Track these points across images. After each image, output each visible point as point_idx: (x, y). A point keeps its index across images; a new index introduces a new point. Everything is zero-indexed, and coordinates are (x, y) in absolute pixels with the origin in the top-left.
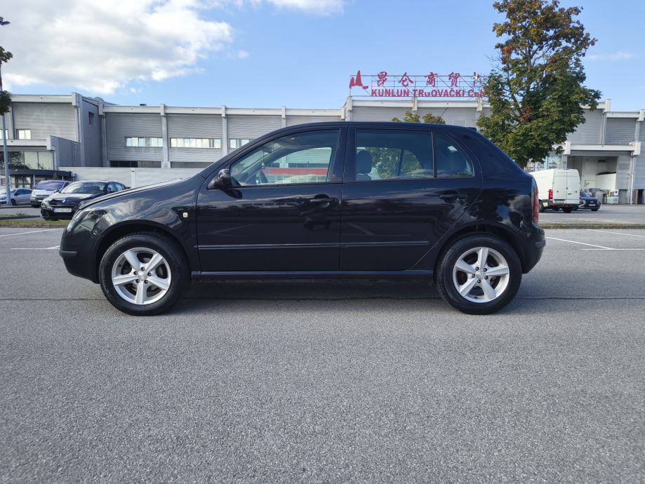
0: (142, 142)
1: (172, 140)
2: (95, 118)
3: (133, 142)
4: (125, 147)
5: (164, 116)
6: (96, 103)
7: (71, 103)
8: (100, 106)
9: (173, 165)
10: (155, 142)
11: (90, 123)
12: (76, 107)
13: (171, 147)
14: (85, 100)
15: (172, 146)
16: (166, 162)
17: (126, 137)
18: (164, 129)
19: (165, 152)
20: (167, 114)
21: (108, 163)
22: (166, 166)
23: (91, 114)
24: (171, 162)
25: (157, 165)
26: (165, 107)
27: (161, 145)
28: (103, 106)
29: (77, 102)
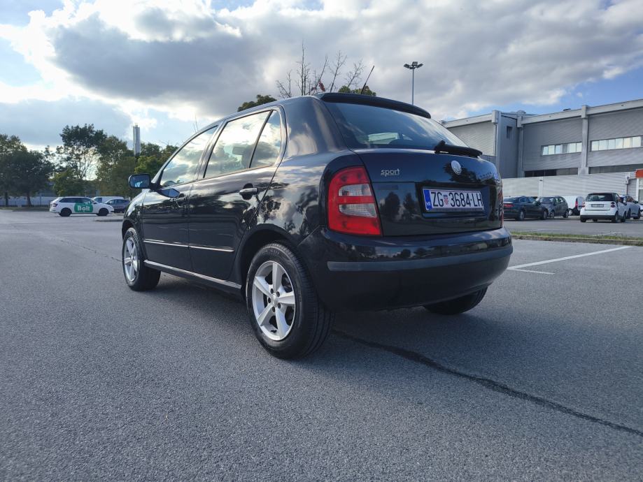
0: (559, 150)
1: (593, 143)
2: (514, 131)
3: (549, 151)
4: (541, 156)
5: (585, 118)
6: (515, 117)
7: (491, 121)
8: (519, 118)
9: (591, 170)
10: (573, 148)
11: (508, 136)
12: (495, 123)
13: (591, 151)
14: (504, 115)
15: (593, 150)
16: (583, 168)
17: (543, 146)
18: (585, 132)
19: (583, 158)
20: (589, 115)
21: (523, 173)
22: (583, 172)
23: (509, 128)
24: (590, 168)
25: (573, 171)
26: (588, 108)
27: (579, 150)
28: (522, 118)
29: (496, 118)
